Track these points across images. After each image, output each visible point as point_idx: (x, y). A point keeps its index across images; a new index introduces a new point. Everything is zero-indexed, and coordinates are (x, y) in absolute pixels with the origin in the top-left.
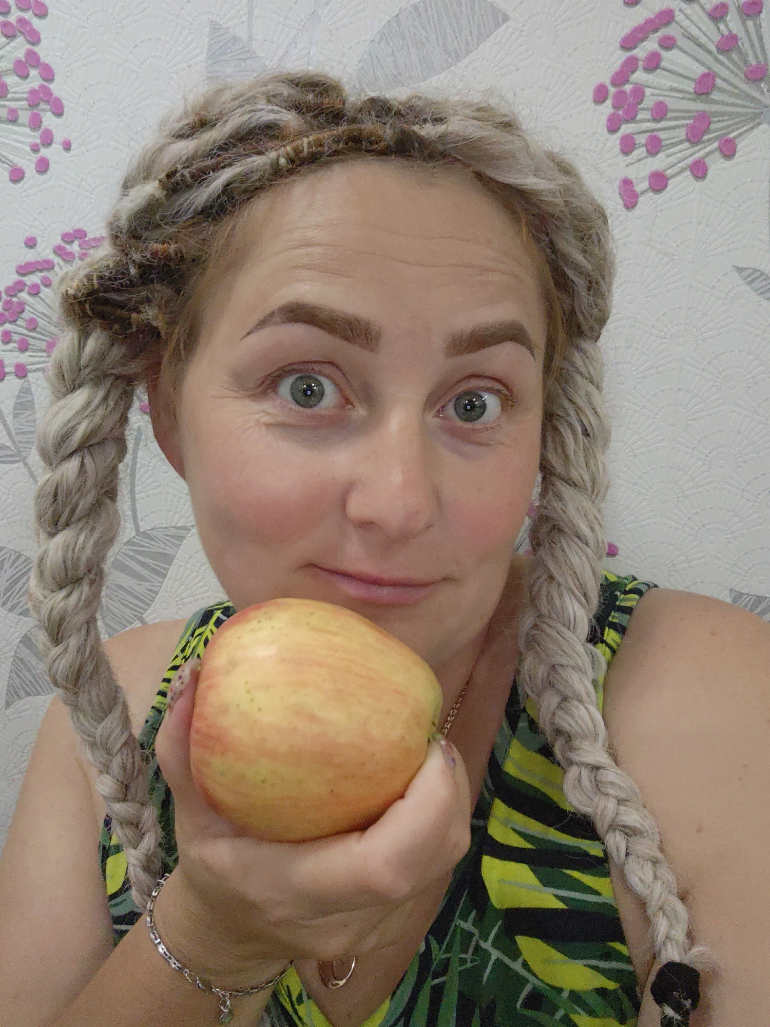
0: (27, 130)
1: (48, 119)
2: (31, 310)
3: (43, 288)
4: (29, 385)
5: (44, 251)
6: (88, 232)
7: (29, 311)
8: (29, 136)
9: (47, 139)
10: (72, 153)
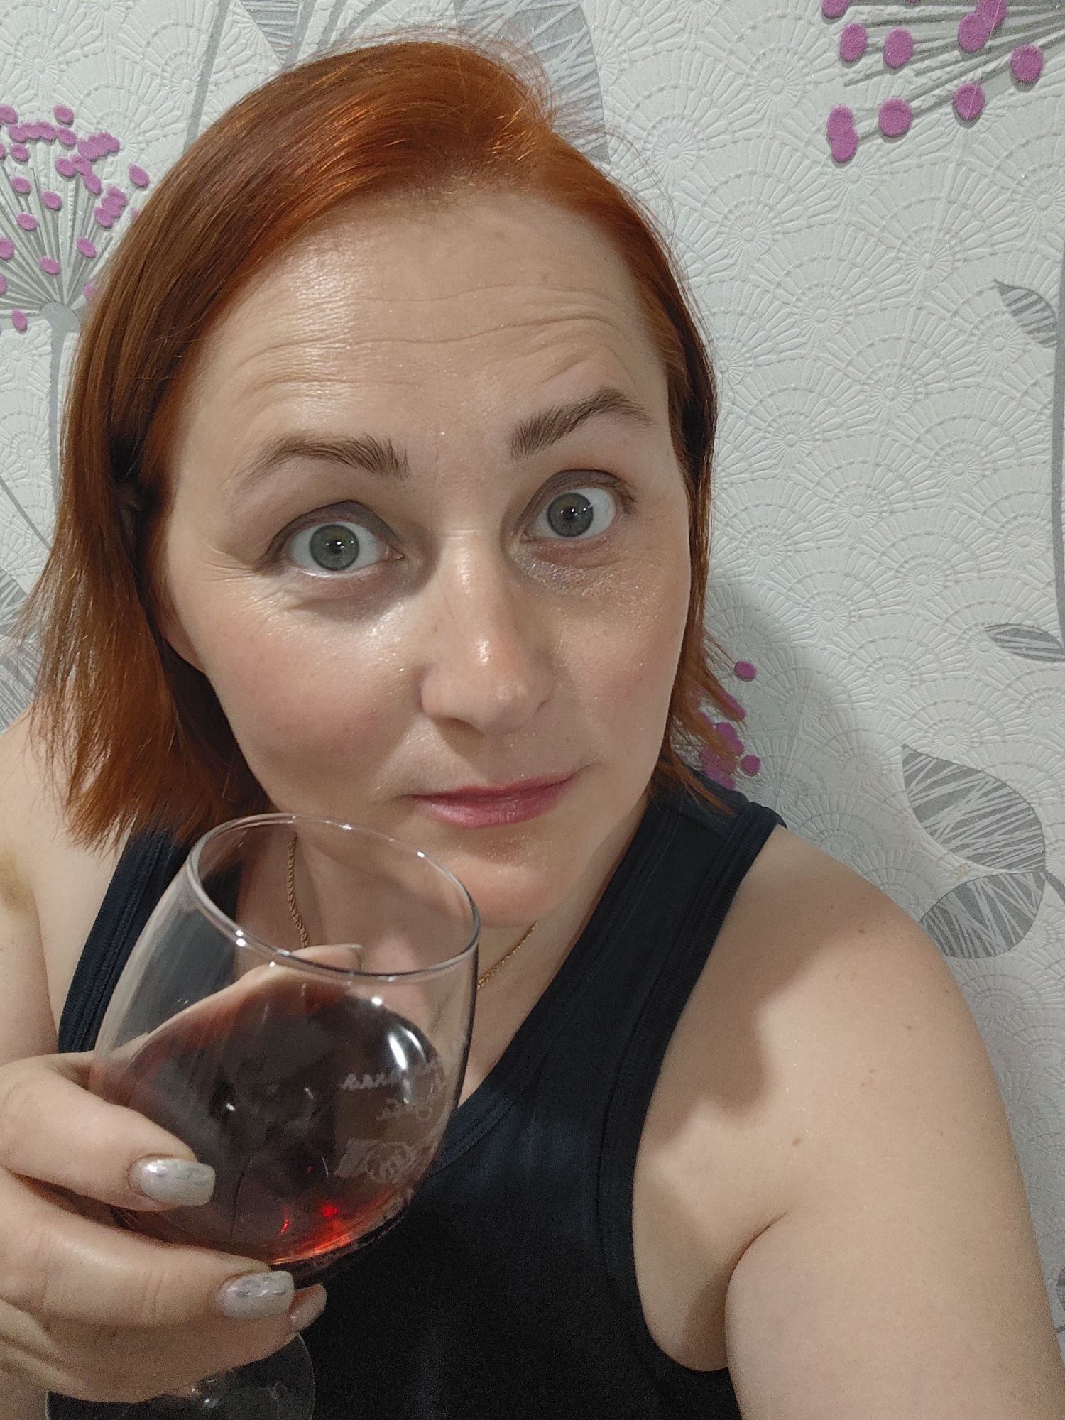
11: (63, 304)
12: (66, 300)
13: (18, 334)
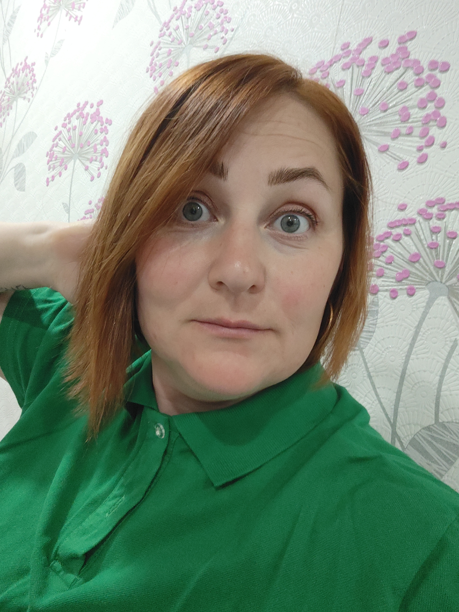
0: (417, 139)
1: (434, 131)
2: (392, 251)
3: (403, 237)
4: (378, 300)
5: (411, 213)
6: (447, 199)
7: (390, 252)
8: (417, 142)
9: (431, 143)
10: (446, 149)
11: (441, 282)
12: (444, 281)
13: (407, 298)
